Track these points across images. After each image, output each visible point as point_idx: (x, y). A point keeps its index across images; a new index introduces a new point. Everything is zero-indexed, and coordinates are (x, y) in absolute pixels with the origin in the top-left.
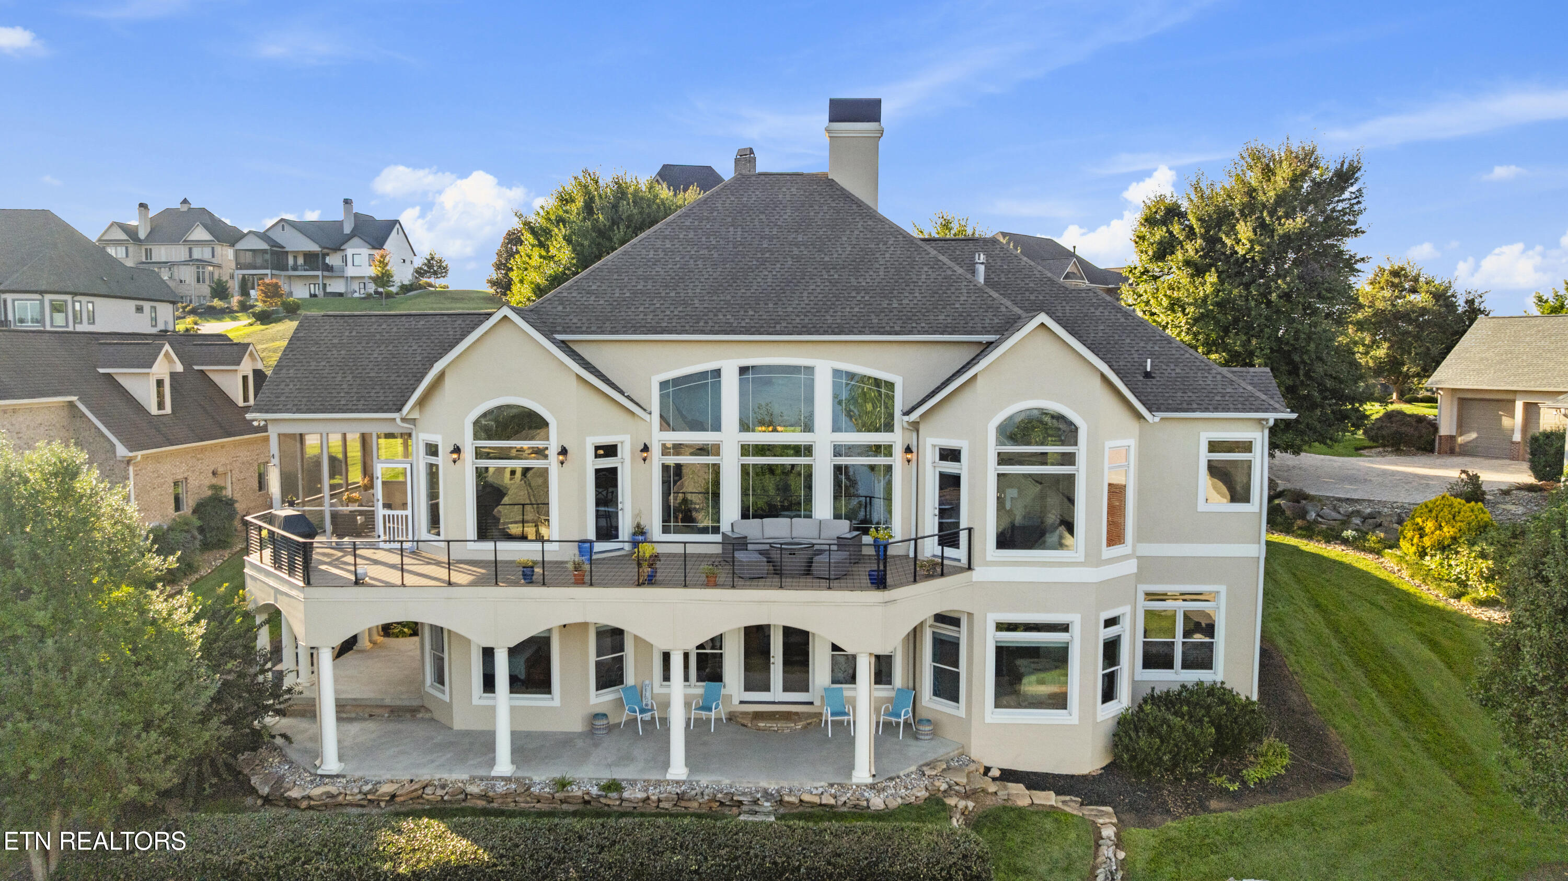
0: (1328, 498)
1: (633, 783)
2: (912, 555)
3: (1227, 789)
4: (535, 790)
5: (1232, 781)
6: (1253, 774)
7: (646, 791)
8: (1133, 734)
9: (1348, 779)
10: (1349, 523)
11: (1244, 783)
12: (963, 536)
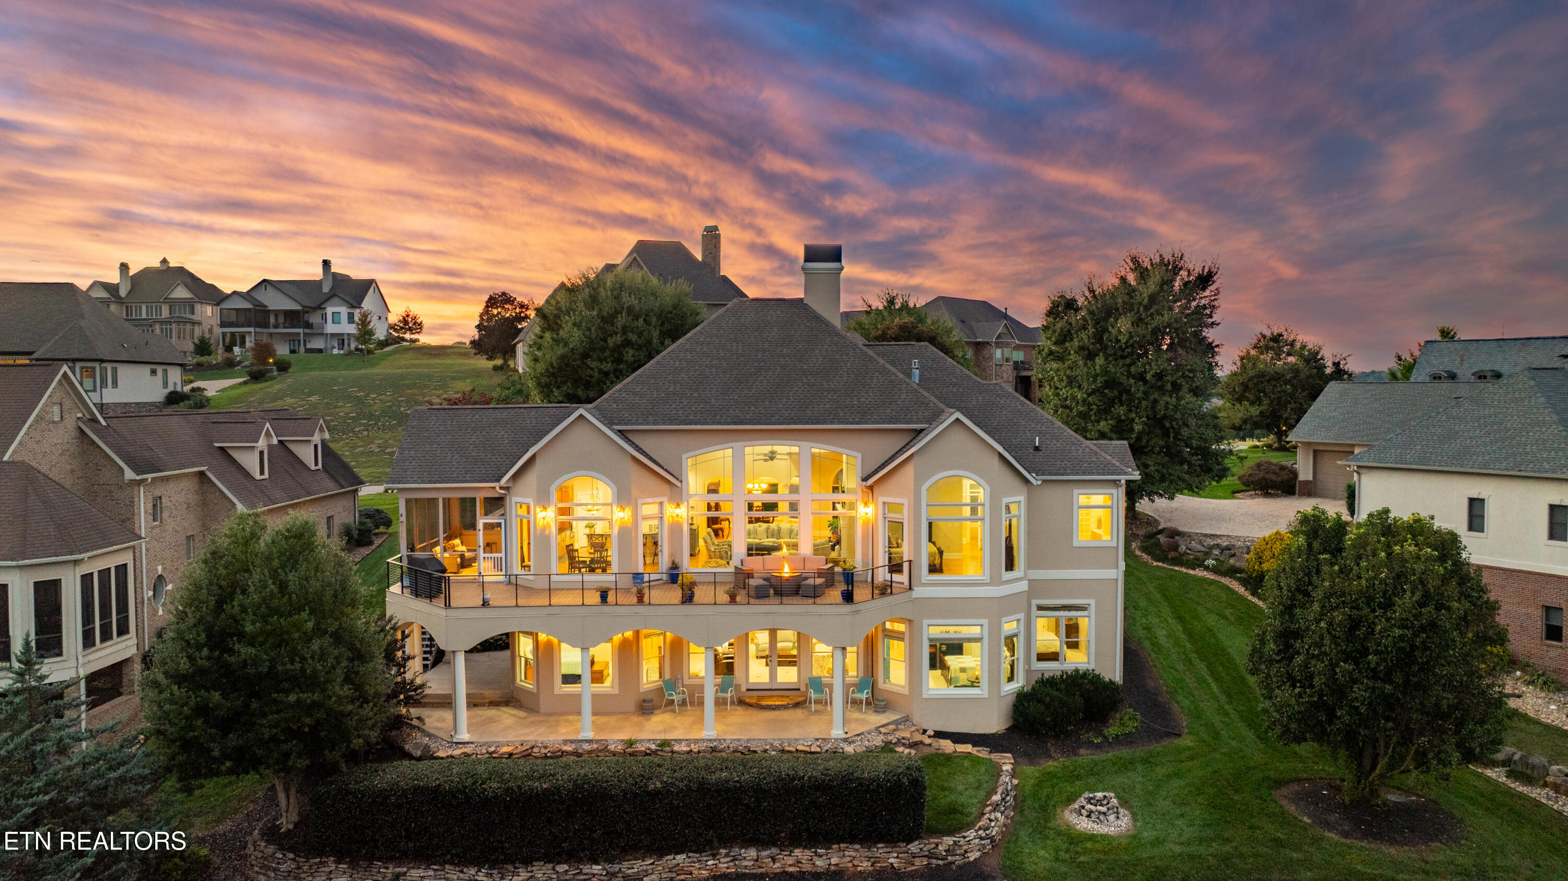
0: (1197, 534)
1: (679, 741)
2: (870, 580)
3: (1092, 742)
4: (612, 747)
5: (1097, 737)
6: (1112, 730)
7: (689, 746)
8: (1026, 704)
9: (1179, 735)
10: (1211, 554)
11: (1105, 737)
12: (906, 566)
